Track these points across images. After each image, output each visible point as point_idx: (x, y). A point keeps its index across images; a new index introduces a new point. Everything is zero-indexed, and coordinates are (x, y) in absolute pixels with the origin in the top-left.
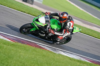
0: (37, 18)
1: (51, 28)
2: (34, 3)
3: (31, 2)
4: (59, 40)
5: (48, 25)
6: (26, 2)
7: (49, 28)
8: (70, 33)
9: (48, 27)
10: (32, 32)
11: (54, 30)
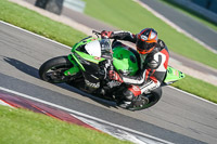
0: (82, 43)
1: (115, 69)
2: (64, 11)
3: (56, 9)
4: (130, 97)
5: (106, 61)
6: (44, 7)
7: (109, 69)
8: (159, 84)
9: (107, 65)
10: (69, 77)
11: (120, 72)
